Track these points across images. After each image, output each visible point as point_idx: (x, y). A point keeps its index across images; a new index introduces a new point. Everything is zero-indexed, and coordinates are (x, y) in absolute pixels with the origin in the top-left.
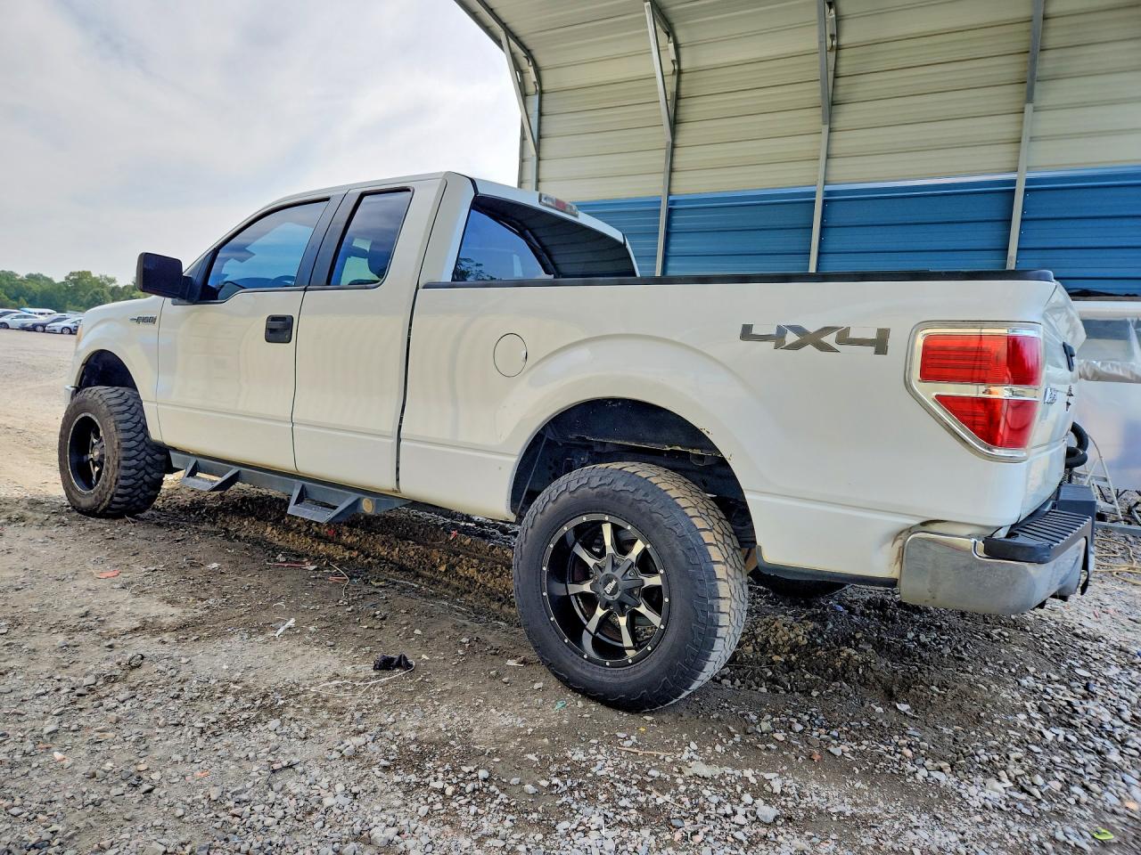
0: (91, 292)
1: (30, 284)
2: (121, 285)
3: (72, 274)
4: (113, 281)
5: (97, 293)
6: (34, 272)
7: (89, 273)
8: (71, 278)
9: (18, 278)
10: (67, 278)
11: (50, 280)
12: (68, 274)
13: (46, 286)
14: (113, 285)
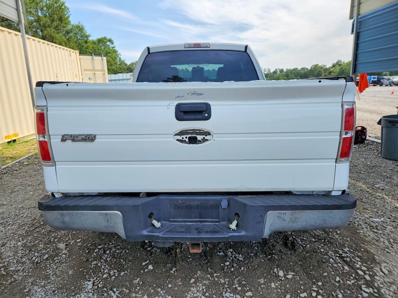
0: (318, 71)
1: (301, 71)
2: (328, 67)
3: (313, 66)
4: (325, 66)
5: (319, 71)
6: (303, 67)
7: (318, 65)
8: (312, 67)
9: (298, 69)
10: (311, 68)
11: (307, 69)
12: (312, 66)
13: (306, 71)
14: (325, 67)
